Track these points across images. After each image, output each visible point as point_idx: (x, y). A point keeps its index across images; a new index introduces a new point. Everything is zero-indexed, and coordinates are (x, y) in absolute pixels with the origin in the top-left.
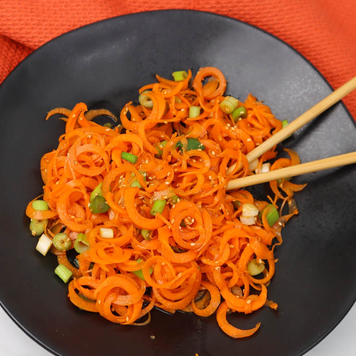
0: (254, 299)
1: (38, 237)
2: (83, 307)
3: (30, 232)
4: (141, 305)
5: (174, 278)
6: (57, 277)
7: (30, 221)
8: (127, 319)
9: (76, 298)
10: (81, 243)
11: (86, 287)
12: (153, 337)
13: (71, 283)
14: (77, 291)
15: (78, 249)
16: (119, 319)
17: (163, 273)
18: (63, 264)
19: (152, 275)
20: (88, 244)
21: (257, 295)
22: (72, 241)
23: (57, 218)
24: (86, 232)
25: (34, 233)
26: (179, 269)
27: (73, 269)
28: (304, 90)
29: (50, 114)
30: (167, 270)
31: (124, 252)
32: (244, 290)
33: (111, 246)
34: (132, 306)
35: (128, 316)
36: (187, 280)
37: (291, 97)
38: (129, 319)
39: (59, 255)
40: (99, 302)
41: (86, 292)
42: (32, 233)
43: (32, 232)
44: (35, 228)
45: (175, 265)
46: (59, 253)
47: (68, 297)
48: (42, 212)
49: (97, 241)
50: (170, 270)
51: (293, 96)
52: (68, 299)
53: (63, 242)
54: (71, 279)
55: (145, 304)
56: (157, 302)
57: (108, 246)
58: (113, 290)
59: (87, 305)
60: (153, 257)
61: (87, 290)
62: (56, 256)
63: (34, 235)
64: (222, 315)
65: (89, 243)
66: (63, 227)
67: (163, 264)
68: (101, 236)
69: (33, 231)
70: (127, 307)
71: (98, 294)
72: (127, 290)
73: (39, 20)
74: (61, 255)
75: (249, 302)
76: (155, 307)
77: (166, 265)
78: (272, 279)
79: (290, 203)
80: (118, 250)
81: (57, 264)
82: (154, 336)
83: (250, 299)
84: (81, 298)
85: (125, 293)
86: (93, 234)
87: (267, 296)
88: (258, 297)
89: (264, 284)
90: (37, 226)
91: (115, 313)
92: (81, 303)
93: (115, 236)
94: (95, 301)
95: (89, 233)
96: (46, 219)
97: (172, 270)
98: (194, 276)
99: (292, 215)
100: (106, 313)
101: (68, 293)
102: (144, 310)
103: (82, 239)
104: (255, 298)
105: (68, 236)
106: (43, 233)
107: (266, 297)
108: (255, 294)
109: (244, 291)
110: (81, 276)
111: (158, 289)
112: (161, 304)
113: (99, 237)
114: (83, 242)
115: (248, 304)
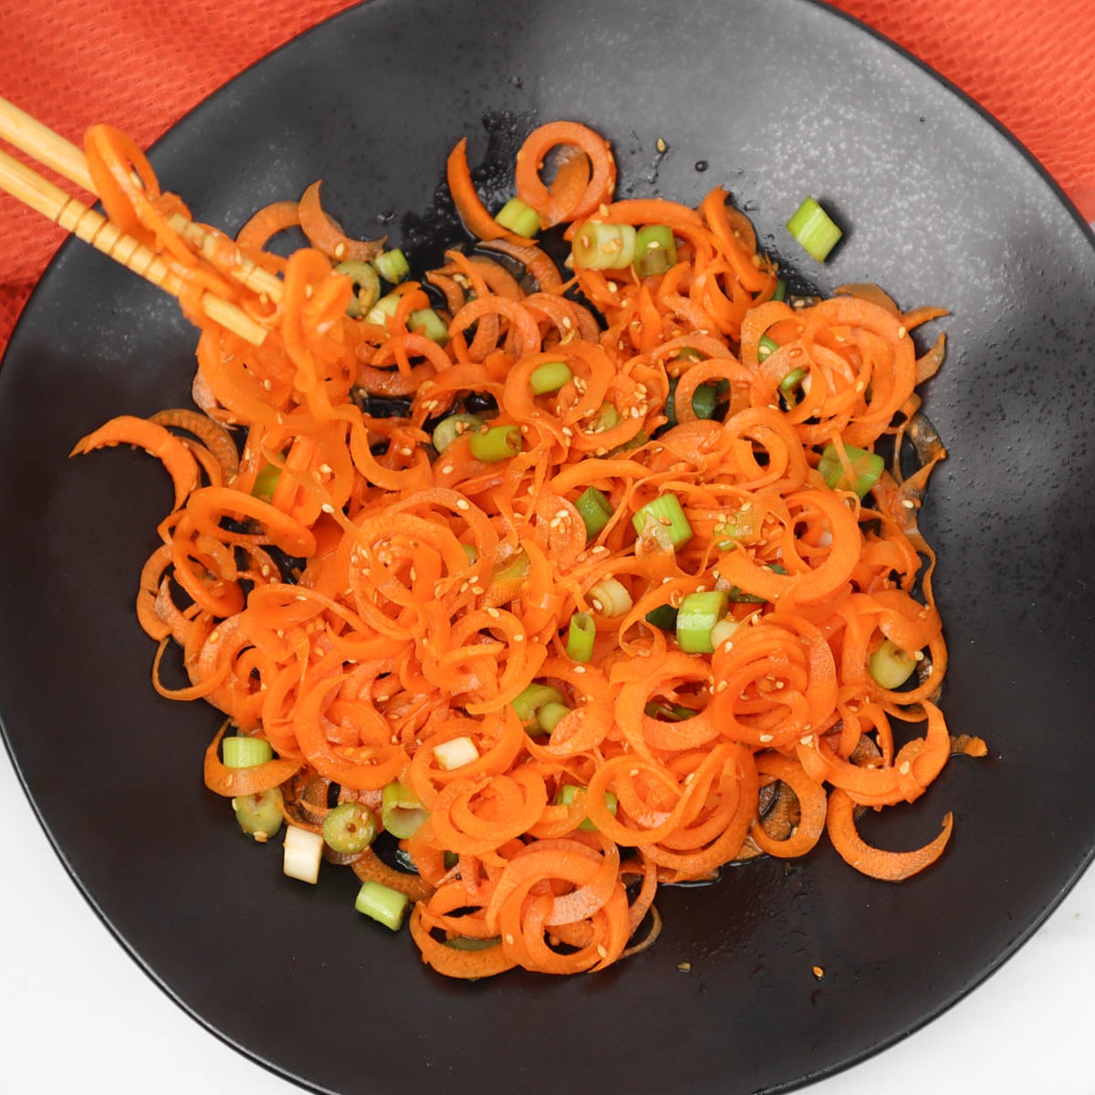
0: (915, 753)
1: (278, 842)
3: (249, 837)
4: (624, 900)
5: (677, 799)
6: (367, 920)
7: (234, 811)
8: (602, 951)
9: (447, 958)
10: (400, 811)
11: (457, 913)
12: (687, 966)
13: (414, 922)
14: (438, 935)
15: (397, 829)
16: (581, 959)
18: (372, 880)
19: (620, 816)
20: (418, 805)
21: (921, 739)
22: (375, 812)
23: (307, 772)
24: (402, 777)
25: (260, 835)
26: (682, 764)
27: (405, 881)
28: (829, 89)
30: (652, 783)
31: (521, 786)
32: (878, 738)
33: (482, 785)
34: (602, 911)
35: (602, 943)
36: (715, 782)
37: (800, 122)
38: (607, 948)
39: (354, 863)
40: (509, 939)
41: (463, 925)
42: (256, 838)
43: (254, 837)
44: (259, 819)
45: (670, 759)
46: (354, 858)
47: (426, 962)
49: (439, 786)
50: (661, 779)
51: (804, 117)
52: (428, 968)
53: (352, 829)
54: (407, 914)
55: (633, 892)
56: (661, 870)
57: (476, 789)
58: (534, 893)
59: (485, 960)
60: (603, 767)
61: (465, 919)
62: (349, 867)
63: (265, 841)
64: (843, 828)
65: (420, 801)
66: (328, 782)
67: (634, 772)
68: (445, 770)
69: (255, 834)
70: (590, 919)
71: (498, 919)
72: (571, 876)
74: (359, 861)
75: (904, 768)
76: (661, 888)
77: (641, 771)
79: (915, 431)
80: (503, 786)
82: (686, 962)
83: (906, 759)
84: (460, 949)
85: (571, 888)
87: (948, 729)
88: (926, 743)
89: (929, 699)
90: (258, 815)
91: (565, 949)
93: (481, 751)
94: (498, 938)
95: (408, 777)
96: (275, 788)
98: (728, 770)
99: (929, 466)
100: (542, 959)
101: (419, 953)
102: (635, 907)
103: (398, 800)
104: (916, 750)
105: (357, 803)
106: (286, 823)
107: (946, 732)
108: (915, 739)
109: (881, 741)
110: (433, 890)
112: (673, 872)
113: (438, 776)
114: (403, 805)
115: (906, 775)
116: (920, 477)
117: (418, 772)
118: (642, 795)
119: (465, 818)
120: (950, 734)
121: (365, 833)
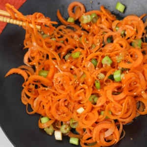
1: (53, 134)
4: (117, 129)
6: (72, 144)
8: (115, 140)
10: (73, 123)
11: (88, 139)
13: (81, 143)
14: (85, 144)
16: (112, 142)
18: (72, 137)
19: (113, 114)
22: (69, 125)
23: (56, 121)
25: (50, 134)
26: (121, 102)
27: (78, 136)
30: (116, 107)
34: (114, 133)
36: (128, 104)
38: (116, 138)
40: (98, 142)
44: (50, 131)
45: (119, 102)
46: (68, 134)
49: (79, 117)
50: (118, 106)
53: (66, 129)
54: (79, 141)
55: (119, 128)
56: (122, 122)
57: (85, 116)
58: (101, 132)
60: (107, 106)
61: (90, 140)
62: (67, 136)
70: (112, 135)
71: (95, 138)
72: (106, 127)
76: (123, 125)
80: (90, 114)
82: (131, 138)
85: (107, 129)
91: (109, 141)
93: (85, 109)
94: (96, 142)
96: (51, 125)
98: (130, 101)
100: (105, 144)
103: (73, 121)
105: (66, 124)
106: (54, 131)
110: (83, 136)
112: (124, 122)
113: (78, 115)
117: (75, 116)
118: (115, 109)
119: (85, 122)
121: (68, 129)
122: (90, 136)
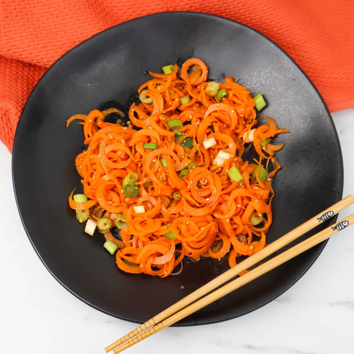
0: (255, 244)
1: (85, 223)
2: (128, 271)
3: (78, 221)
4: (174, 260)
5: (197, 233)
7: (76, 213)
8: (165, 272)
9: (122, 264)
10: (121, 221)
11: (128, 255)
12: (183, 287)
13: (117, 254)
14: (122, 259)
15: (119, 226)
16: (159, 273)
17: (188, 230)
18: (109, 240)
19: (180, 233)
20: (126, 221)
21: (258, 241)
22: (113, 221)
23: (98, 204)
24: (124, 212)
25: (81, 221)
26: (200, 224)
27: (118, 242)
28: (271, 66)
29: (69, 122)
30: (191, 227)
31: (155, 222)
32: (248, 238)
33: (145, 219)
34: (168, 263)
35: (165, 270)
37: (262, 73)
38: (167, 272)
39: (105, 233)
40: (142, 265)
41: (129, 259)
42: (80, 221)
43: (79, 221)
44: (81, 217)
46: (105, 232)
47: (116, 263)
48: (83, 203)
49: (133, 217)
50: (194, 227)
51: (263, 72)
53: (105, 224)
54: (116, 252)
55: (177, 257)
57: (142, 220)
59: (131, 269)
62: (103, 234)
63: (82, 223)
64: (232, 260)
65: (127, 220)
66: (103, 210)
67: (188, 223)
68: (135, 213)
69: (80, 220)
72: (161, 251)
73: (44, 44)
74: (106, 233)
75: (251, 248)
76: (185, 256)
77: (190, 223)
78: (270, 228)
79: (273, 160)
80: (150, 221)
81: (105, 241)
82: (183, 286)
83: (252, 245)
84: (126, 264)
85: (161, 255)
86: (128, 213)
87: (266, 241)
88: (259, 243)
89: (263, 232)
90: (82, 215)
91: (155, 269)
92: (126, 268)
93: (146, 210)
94: (139, 265)
95: (126, 213)
96: (88, 209)
97: (195, 226)
99: (276, 170)
100: (149, 271)
101: (116, 260)
102: (177, 261)
103: (121, 218)
104: (256, 244)
105: (109, 218)
106: (89, 218)
107: (265, 242)
108: (257, 241)
109: (249, 239)
111: (186, 242)
113: (133, 214)
114: (122, 220)
115: (251, 249)
116: (273, 173)
119: (138, 226)
120: (266, 243)
121: (108, 226)
122: (135, 252)
